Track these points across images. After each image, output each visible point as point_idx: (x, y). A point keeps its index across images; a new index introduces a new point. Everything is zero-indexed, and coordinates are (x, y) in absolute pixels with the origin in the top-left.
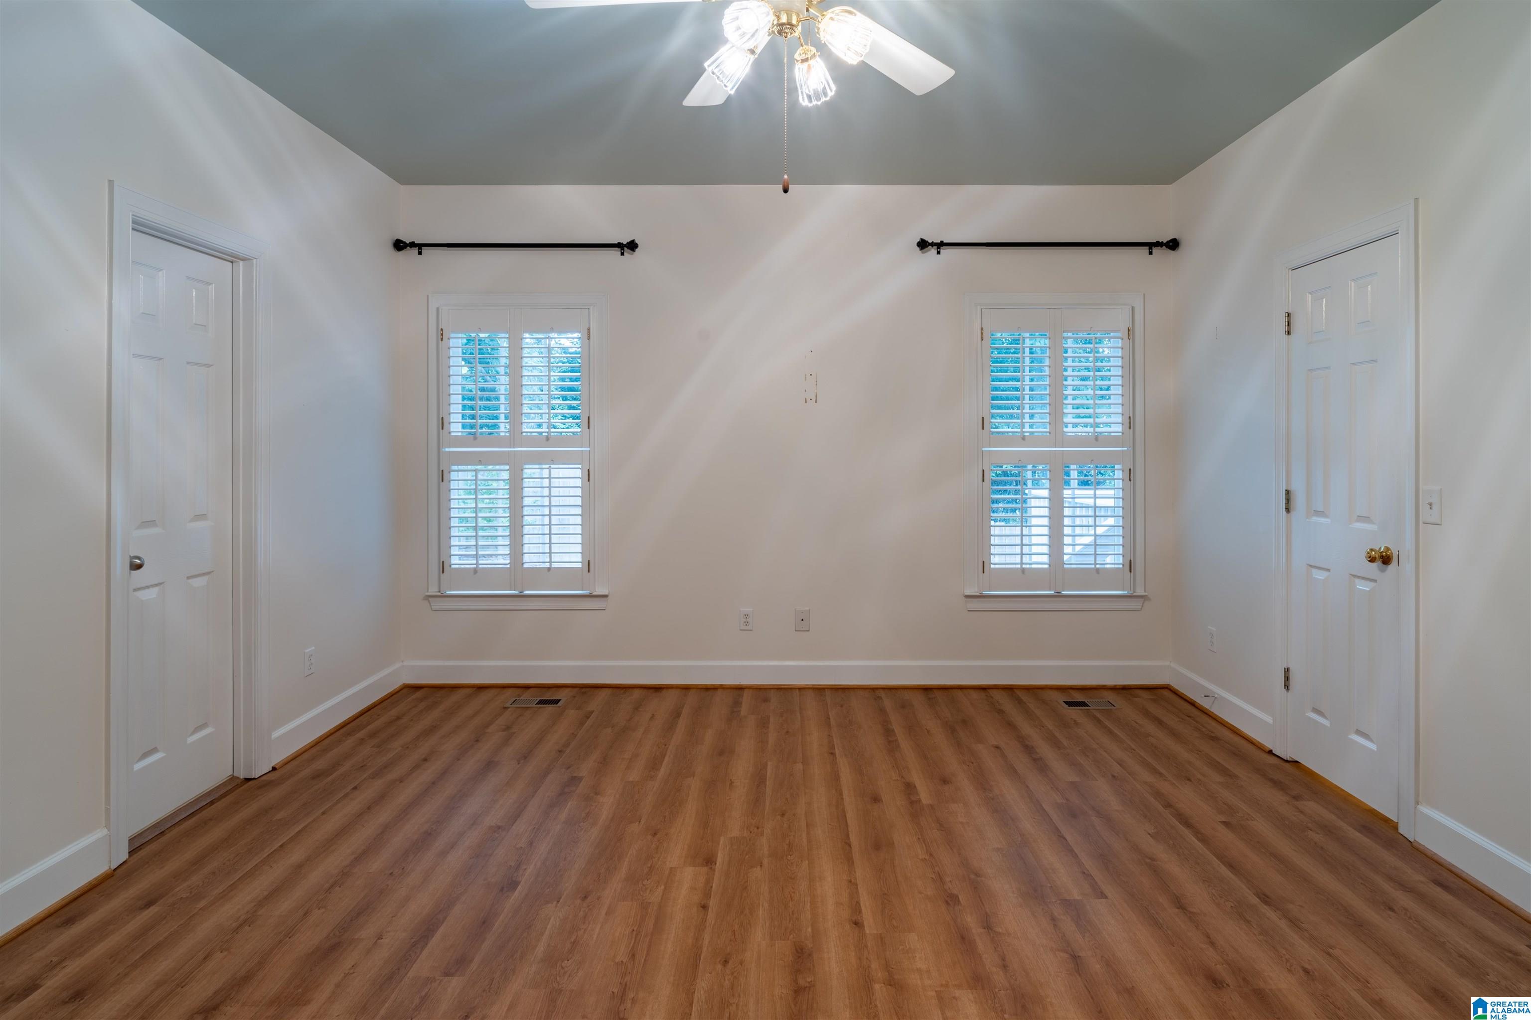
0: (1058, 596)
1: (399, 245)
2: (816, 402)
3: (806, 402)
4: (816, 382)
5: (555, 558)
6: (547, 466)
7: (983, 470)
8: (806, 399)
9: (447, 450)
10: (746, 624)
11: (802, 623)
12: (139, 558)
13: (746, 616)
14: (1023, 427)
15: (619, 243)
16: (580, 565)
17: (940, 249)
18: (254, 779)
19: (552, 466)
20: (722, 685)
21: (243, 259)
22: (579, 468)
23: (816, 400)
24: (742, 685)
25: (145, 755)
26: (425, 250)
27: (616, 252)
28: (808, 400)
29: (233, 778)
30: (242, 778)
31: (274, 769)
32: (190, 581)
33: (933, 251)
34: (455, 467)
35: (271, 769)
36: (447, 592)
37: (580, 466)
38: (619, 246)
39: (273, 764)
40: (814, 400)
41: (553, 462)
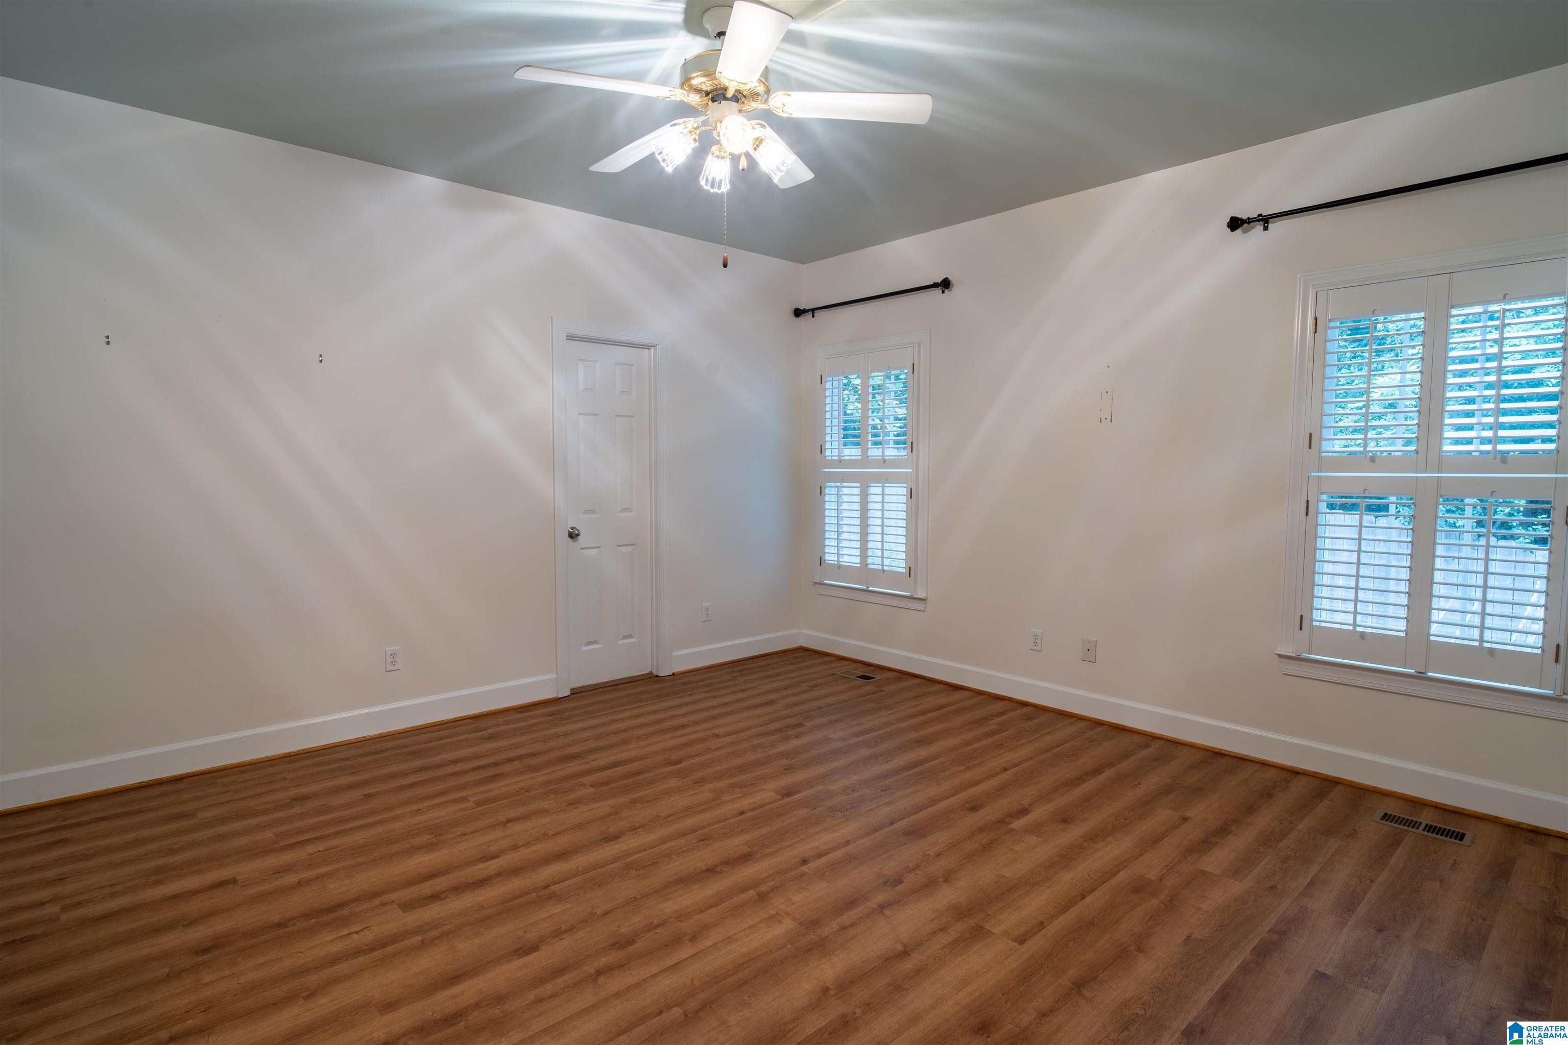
0: (1421, 676)
1: (798, 313)
2: (1111, 422)
3: (1101, 422)
4: (1112, 399)
5: (887, 562)
6: (881, 485)
7: (1308, 501)
8: (1101, 419)
9: (826, 470)
10: (1036, 644)
11: (1090, 653)
12: (578, 531)
13: (1036, 636)
14: (1366, 445)
15: (934, 283)
16: (904, 570)
17: (1268, 223)
18: (660, 676)
19: (885, 485)
20: (1011, 698)
21: (653, 347)
22: (905, 487)
23: (1111, 419)
24: (1029, 702)
25: (589, 643)
26: (817, 313)
27: (938, 291)
28: (1103, 420)
29: (651, 673)
30: (655, 674)
31: (673, 674)
32: (619, 548)
33: (1259, 227)
34: (829, 484)
35: (672, 674)
36: (825, 581)
37: (905, 485)
38: (935, 285)
39: (674, 672)
40: (1109, 418)
41: (887, 481)
